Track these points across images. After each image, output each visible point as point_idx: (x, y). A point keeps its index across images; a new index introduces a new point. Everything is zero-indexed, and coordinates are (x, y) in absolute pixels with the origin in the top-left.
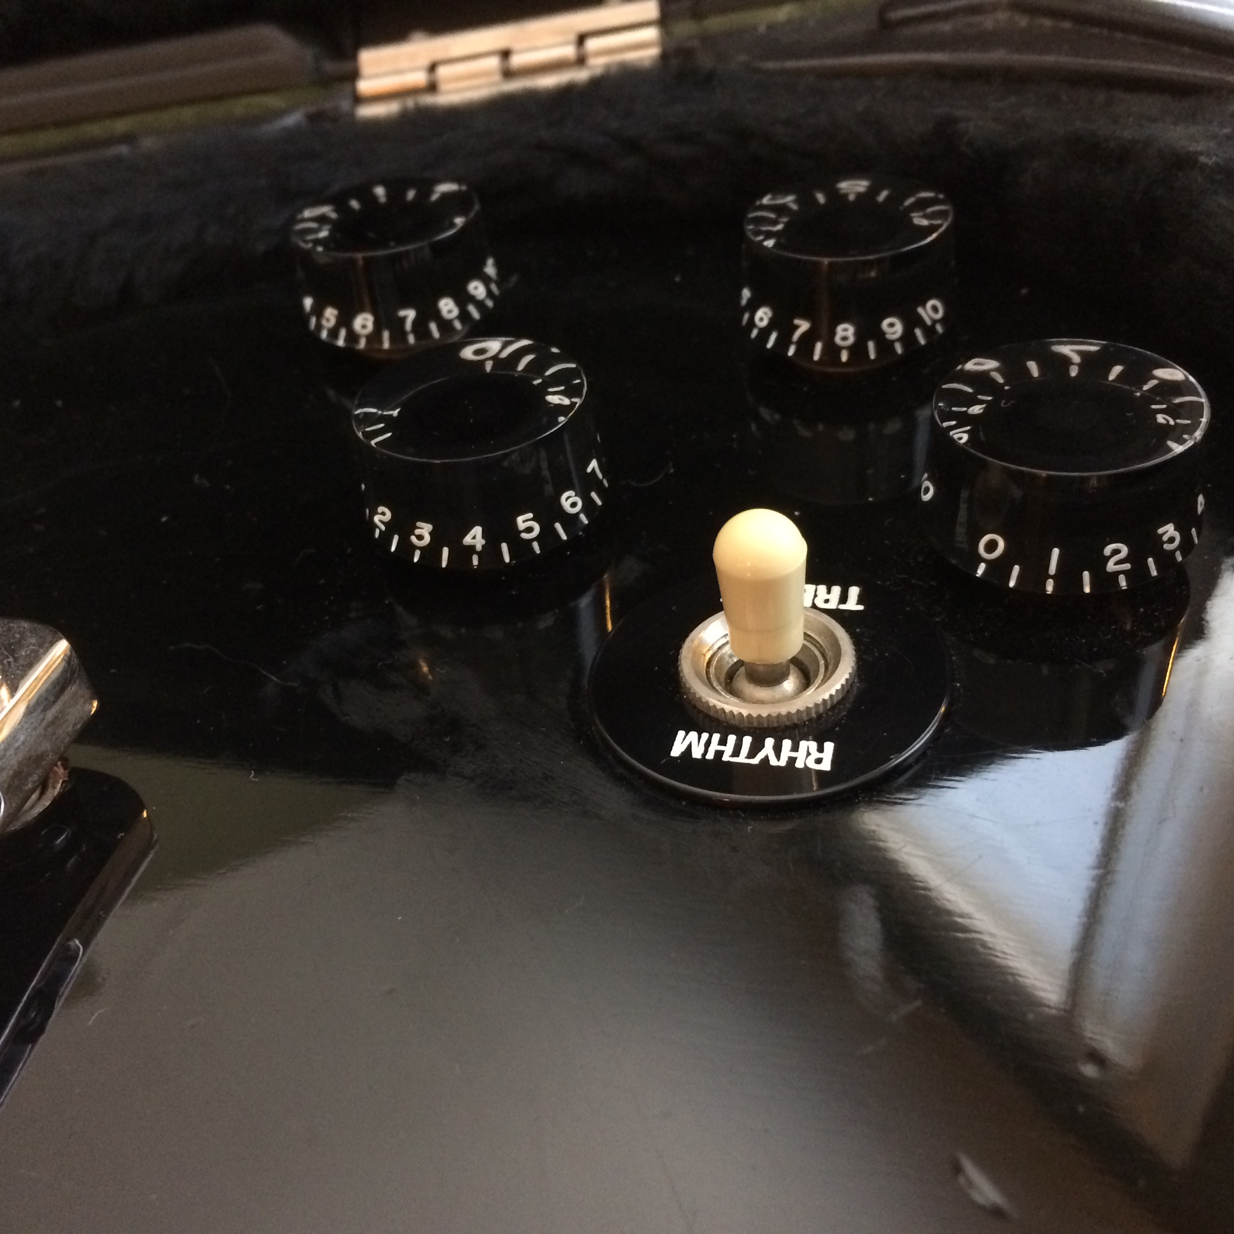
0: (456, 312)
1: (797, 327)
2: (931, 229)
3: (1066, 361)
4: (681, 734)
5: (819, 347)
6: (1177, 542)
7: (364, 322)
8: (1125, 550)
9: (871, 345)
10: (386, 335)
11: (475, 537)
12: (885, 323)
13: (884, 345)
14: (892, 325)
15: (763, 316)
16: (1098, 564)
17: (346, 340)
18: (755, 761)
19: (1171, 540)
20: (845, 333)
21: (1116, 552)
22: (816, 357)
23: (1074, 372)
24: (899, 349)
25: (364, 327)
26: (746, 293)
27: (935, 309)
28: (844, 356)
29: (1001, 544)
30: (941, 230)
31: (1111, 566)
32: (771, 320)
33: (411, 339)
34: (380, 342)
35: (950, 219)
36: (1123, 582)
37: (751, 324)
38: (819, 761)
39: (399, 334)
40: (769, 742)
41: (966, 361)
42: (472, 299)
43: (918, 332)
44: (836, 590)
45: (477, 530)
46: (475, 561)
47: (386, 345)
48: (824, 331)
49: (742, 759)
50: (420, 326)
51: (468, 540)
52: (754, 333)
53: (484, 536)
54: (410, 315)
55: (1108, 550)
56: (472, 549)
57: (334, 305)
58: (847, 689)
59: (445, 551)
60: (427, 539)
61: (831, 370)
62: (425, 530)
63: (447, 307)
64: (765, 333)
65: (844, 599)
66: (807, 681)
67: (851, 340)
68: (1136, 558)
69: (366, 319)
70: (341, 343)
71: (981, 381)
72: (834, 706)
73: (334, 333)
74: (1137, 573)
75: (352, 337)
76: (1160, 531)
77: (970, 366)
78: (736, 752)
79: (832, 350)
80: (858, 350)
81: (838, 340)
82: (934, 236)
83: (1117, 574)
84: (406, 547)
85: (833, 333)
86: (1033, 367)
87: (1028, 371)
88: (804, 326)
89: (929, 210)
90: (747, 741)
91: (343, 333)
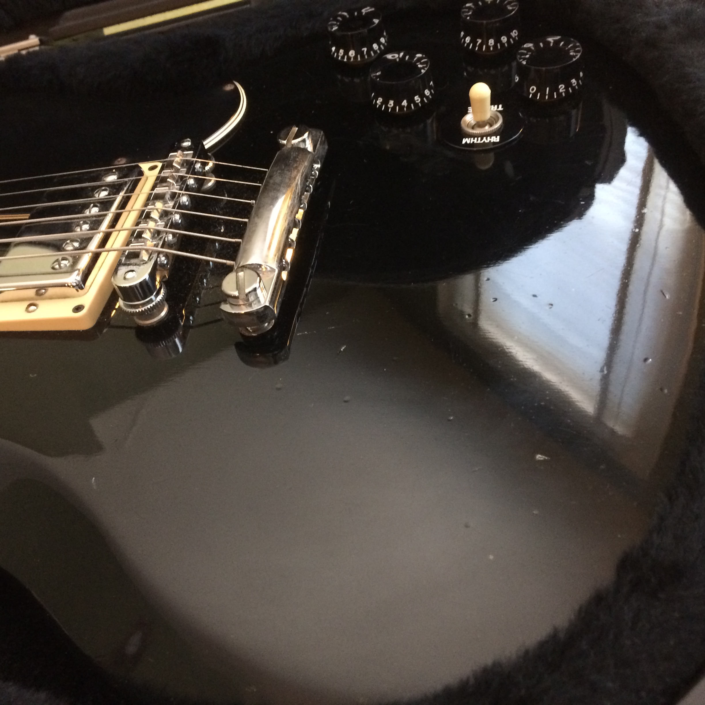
0: (378, 48)
1: (478, 42)
2: (513, 10)
3: (550, 42)
4: (464, 139)
5: (484, 47)
6: (576, 84)
7: (352, 53)
8: (564, 86)
9: (499, 45)
10: (359, 56)
11: (405, 103)
12: (502, 38)
13: (502, 45)
14: (504, 39)
15: (468, 39)
16: (557, 90)
17: (347, 59)
18: (482, 142)
19: (574, 83)
20: (491, 42)
21: (561, 87)
22: (484, 49)
23: (551, 45)
24: (506, 45)
25: (352, 54)
26: (462, 33)
27: (515, 33)
28: (492, 49)
29: (535, 89)
30: (516, 10)
31: (561, 91)
32: (470, 41)
33: (366, 57)
34: (358, 58)
35: (518, 6)
36: (564, 94)
37: (465, 42)
38: (496, 140)
39: (362, 56)
40: (485, 138)
41: (524, 45)
42: (381, 43)
43: (511, 40)
44: (496, 106)
45: (405, 101)
46: (405, 109)
47: (359, 59)
48: (485, 42)
49: (479, 142)
50: (368, 52)
51: (403, 104)
52: (466, 45)
53: (407, 102)
54: (365, 49)
55: (560, 87)
56: (404, 106)
57: (342, 49)
58: (501, 126)
59: (397, 108)
60: (392, 105)
61: (488, 53)
62: (391, 103)
63: (375, 46)
64: (469, 45)
65: (498, 107)
66: (491, 126)
67: (493, 44)
68: (566, 88)
69: (353, 52)
70: (345, 60)
71: (529, 49)
72: (499, 129)
73: (343, 57)
74: (567, 92)
75: (349, 58)
76: (572, 81)
77: (525, 46)
78: (477, 140)
79: (488, 47)
80: (495, 46)
81: (489, 44)
82: (513, 12)
83: (562, 93)
84: (387, 108)
85: (488, 43)
86: (541, 45)
87: (540, 45)
88: (479, 41)
89: (512, 4)
90: (479, 139)
91: (346, 57)
